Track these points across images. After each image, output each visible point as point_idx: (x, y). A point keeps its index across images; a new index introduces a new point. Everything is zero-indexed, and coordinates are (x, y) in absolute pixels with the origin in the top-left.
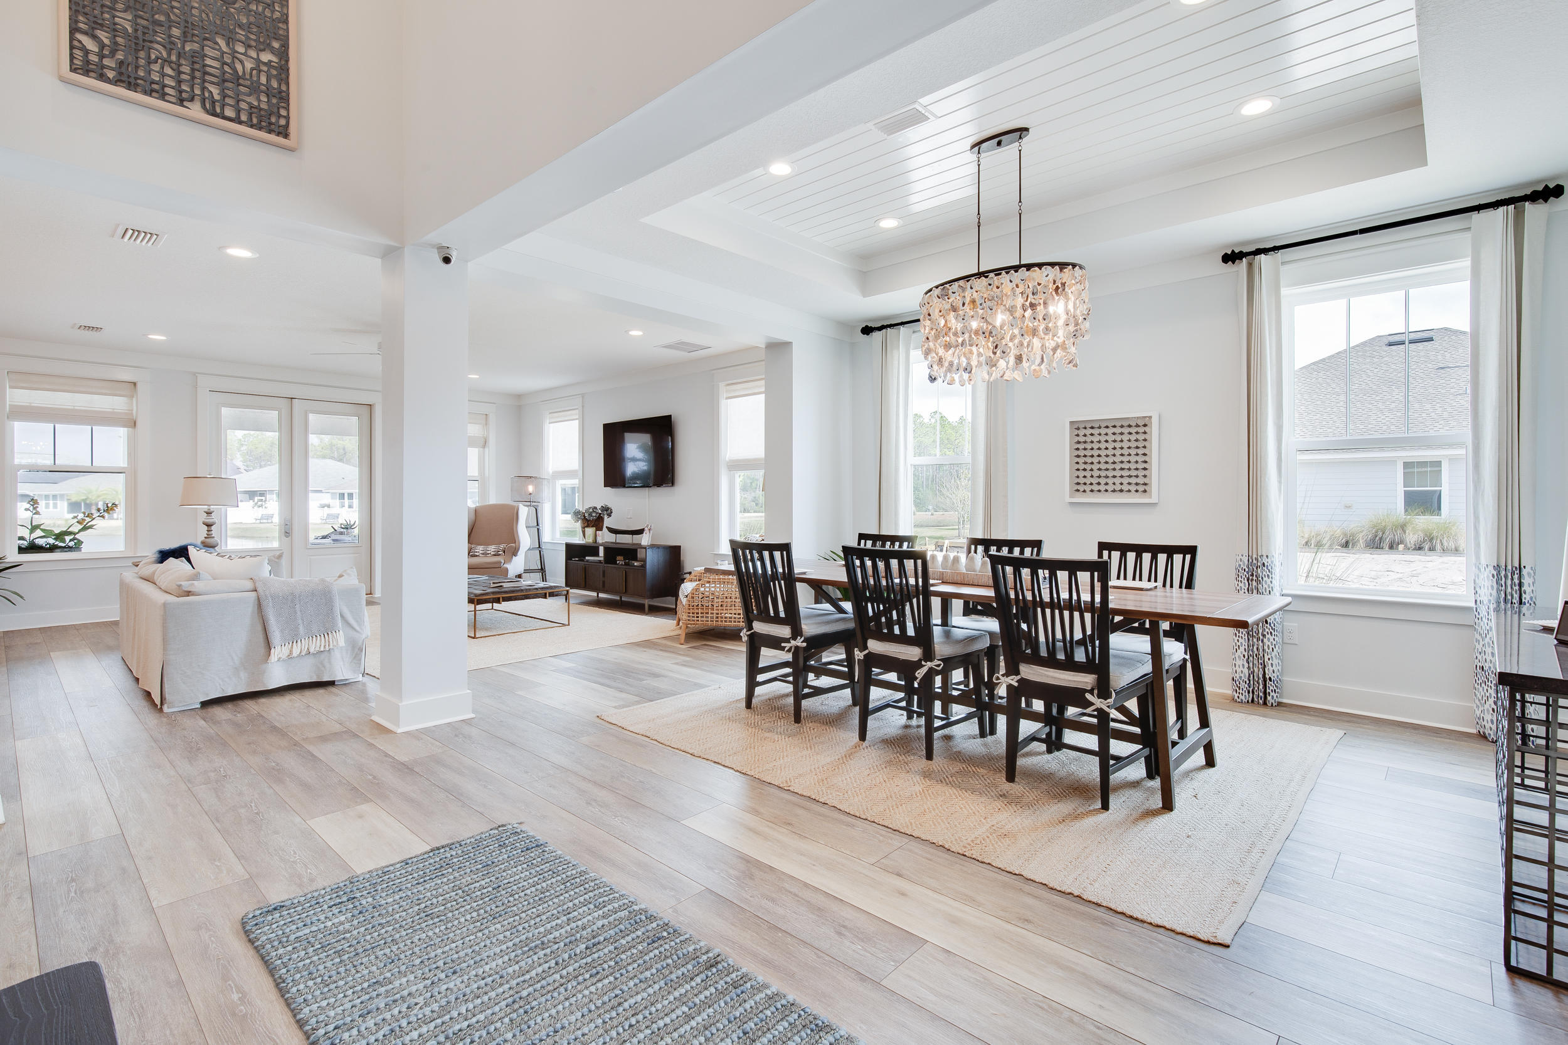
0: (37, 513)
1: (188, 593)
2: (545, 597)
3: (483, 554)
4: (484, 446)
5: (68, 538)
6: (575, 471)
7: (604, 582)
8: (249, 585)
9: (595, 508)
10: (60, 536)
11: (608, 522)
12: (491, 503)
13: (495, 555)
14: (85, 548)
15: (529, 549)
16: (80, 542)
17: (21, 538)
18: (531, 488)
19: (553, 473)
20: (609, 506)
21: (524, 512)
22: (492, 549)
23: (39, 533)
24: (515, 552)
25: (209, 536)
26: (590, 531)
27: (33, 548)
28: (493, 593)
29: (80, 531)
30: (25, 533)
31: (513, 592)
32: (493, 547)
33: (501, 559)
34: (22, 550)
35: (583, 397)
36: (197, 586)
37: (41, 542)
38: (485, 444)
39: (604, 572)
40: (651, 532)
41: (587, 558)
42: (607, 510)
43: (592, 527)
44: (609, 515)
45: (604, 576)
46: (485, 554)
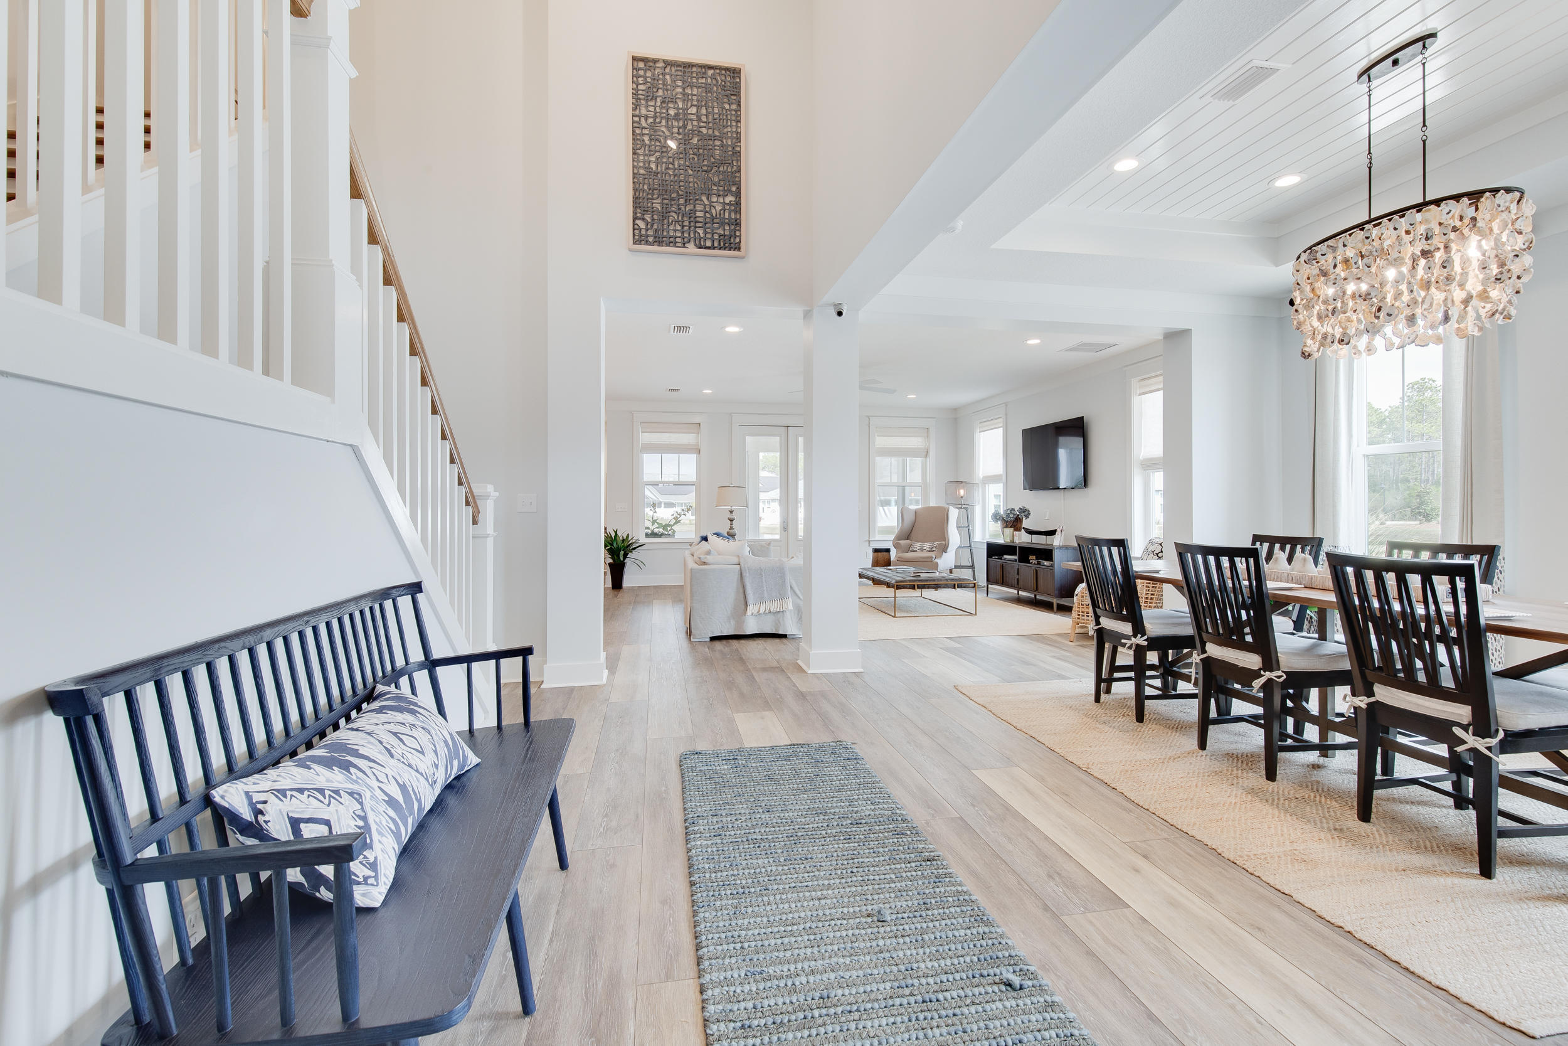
0: (655, 512)
1: (704, 563)
2: (954, 588)
3: (920, 549)
4: (926, 456)
5: (669, 529)
6: (1001, 475)
7: (1018, 579)
8: (736, 560)
9: (1013, 510)
10: (665, 527)
11: (1026, 523)
12: (931, 505)
13: (929, 551)
14: (677, 536)
15: (960, 547)
16: (674, 532)
17: (647, 528)
18: (962, 492)
19: (984, 477)
20: (1027, 508)
21: (954, 513)
22: (927, 545)
23: (656, 525)
24: (944, 549)
25: (731, 528)
26: (1009, 531)
27: (654, 535)
28: (910, 581)
29: (674, 524)
30: (648, 524)
31: (927, 581)
32: (928, 544)
33: (933, 555)
34: (647, 535)
35: (1006, 406)
36: (709, 559)
37: (656, 531)
38: (926, 455)
39: (1018, 569)
40: (1063, 533)
41: (1005, 556)
42: (1025, 512)
43: (1011, 527)
44: (1027, 517)
45: (1018, 574)
46: (922, 550)
